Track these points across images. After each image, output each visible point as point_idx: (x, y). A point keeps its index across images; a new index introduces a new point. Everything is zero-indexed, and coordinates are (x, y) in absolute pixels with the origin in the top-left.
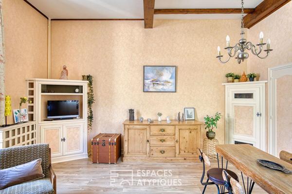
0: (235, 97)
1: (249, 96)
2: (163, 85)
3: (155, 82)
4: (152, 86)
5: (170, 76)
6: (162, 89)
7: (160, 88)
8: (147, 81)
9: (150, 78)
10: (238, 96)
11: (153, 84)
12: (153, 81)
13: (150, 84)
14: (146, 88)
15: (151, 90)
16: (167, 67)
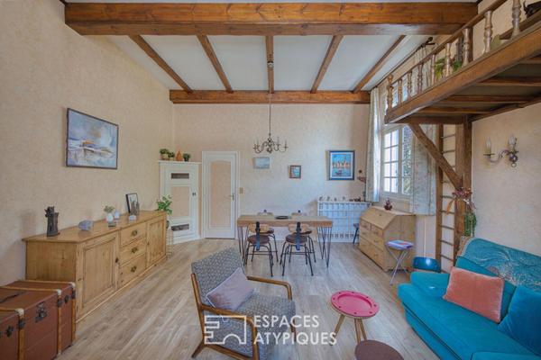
0: (172, 177)
1: (186, 176)
2: (100, 154)
3: (88, 148)
4: (82, 154)
5: (110, 140)
6: (99, 162)
7: (95, 159)
8: (73, 144)
9: (78, 137)
10: (174, 176)
11: (85, 150)
12: (84, 145)
13: (79, 150)
14: (71, 158)
15: (80, 162)
16: (106, 124)
